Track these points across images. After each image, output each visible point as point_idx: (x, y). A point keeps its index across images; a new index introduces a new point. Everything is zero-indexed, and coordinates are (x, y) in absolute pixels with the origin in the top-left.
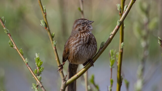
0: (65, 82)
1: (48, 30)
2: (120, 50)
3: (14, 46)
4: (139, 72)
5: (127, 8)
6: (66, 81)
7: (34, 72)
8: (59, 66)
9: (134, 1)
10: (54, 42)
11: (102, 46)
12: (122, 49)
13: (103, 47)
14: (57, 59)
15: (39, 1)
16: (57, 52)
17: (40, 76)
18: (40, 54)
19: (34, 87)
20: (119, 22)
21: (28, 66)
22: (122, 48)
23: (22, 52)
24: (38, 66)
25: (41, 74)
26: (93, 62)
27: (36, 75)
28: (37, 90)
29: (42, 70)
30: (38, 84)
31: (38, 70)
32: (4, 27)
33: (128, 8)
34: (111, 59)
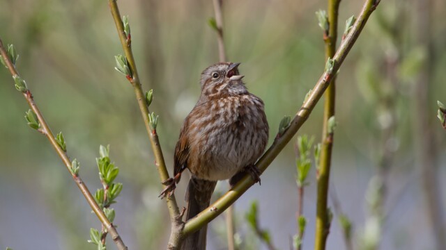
0: (180, 227)
1: (135, 84)
2: (325, 138)
3: (41, 127)
4: (371, 196)
5: (352, 24)
6: (184, 224)
7: (95, 197)
8: (166, 184)
9: (373, 6)
10: (151, 116)
11: (283, 129)
12: (331, 135)
13: (285, 131)
14: (158, 164)
15: (112, 4)
16: (158, 144)
17: (113, 209)
18: (110, 147)
19: (95, 238)
20: (332, 63)
21: (79, 181)
22: (330, 131)
23: (63, 143)
24: (106, 181)
25: (114, 202)
26: (260, 173)
27: (100, 205)
28: (104, 246)
29: (118, 190)
30: (106, 231)
31: (106, 192)
32: (13, 72)
33: (356, 24)
34: (300, 162)
